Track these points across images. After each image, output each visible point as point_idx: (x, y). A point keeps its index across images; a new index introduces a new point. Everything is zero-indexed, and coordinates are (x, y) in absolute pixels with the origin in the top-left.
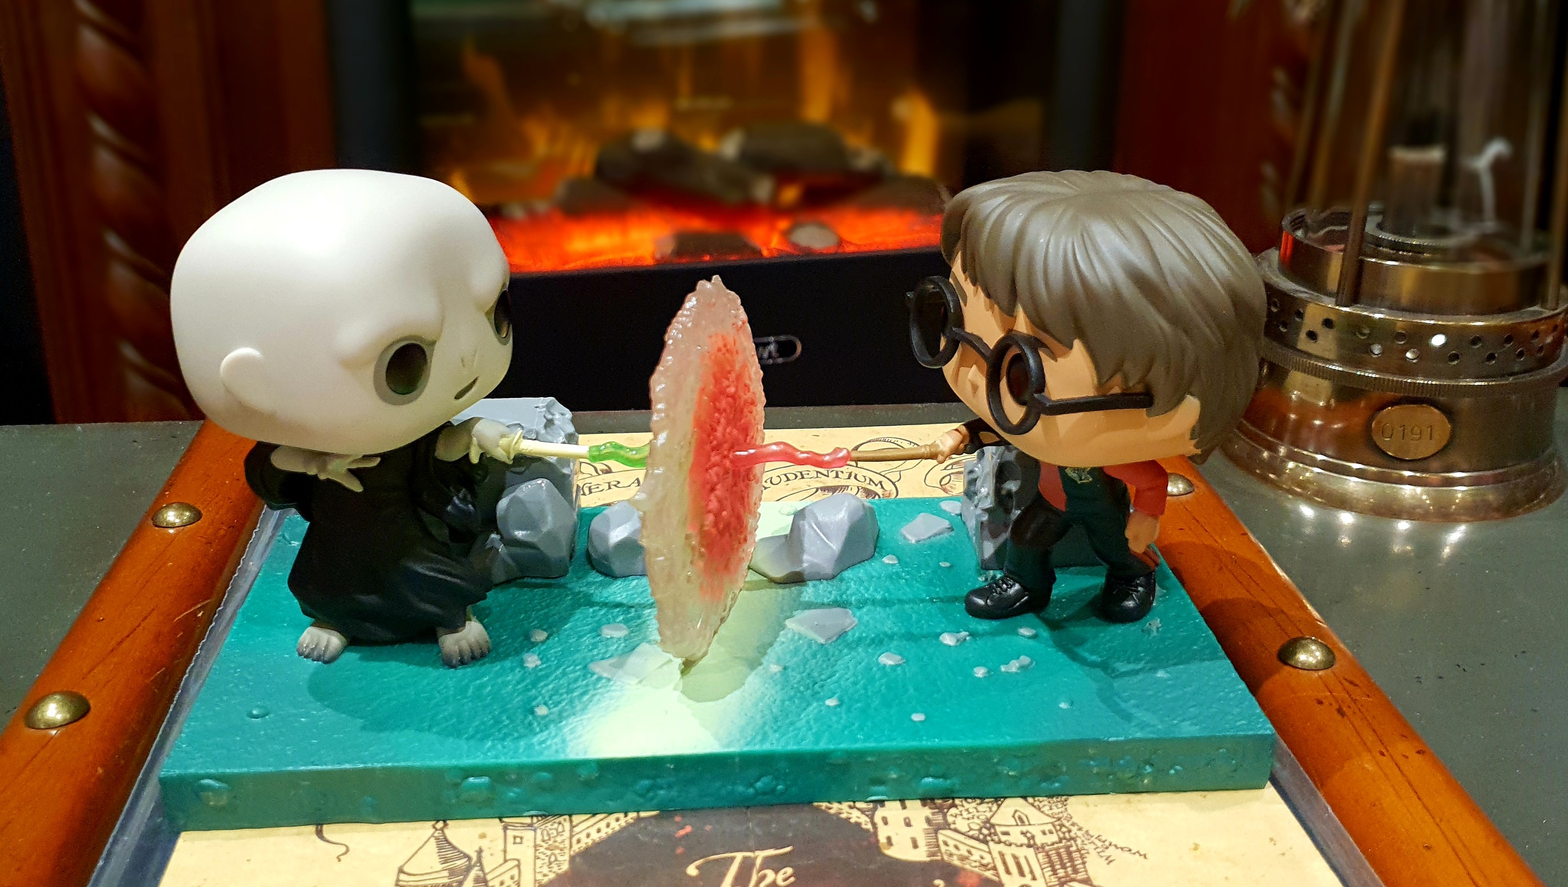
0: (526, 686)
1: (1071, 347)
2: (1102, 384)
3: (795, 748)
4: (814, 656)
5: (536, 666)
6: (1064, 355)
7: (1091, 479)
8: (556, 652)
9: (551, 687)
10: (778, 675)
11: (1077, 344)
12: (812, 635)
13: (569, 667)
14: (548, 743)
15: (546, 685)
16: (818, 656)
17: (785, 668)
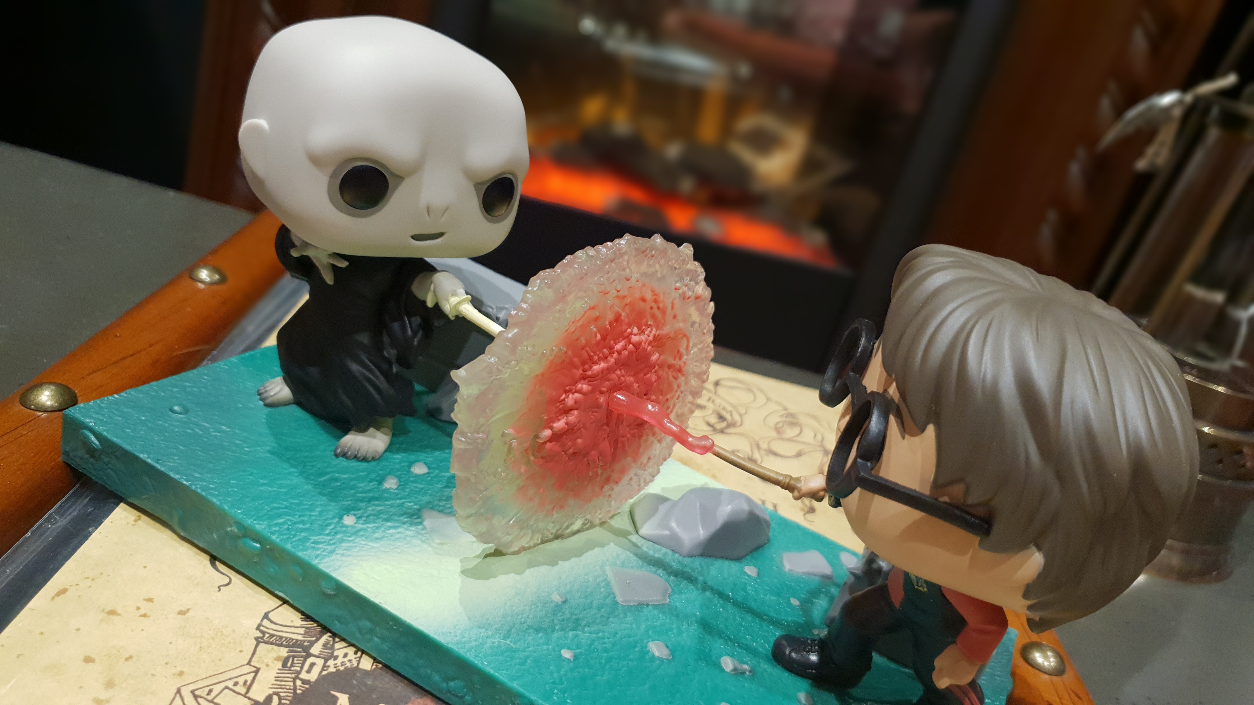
0: (365, 498)
1: (923, 430)
2: (937, 485)
3: (492, 671)
4: (599, 608)
5: (390, 488)
6: (913, 435)
7: (926, 590)
8: (416, 487)
9: (380, 508)
10: (553, 605)
11: (931, 429)
12: (616, 590)
13: (410, 502)
14: (320, 546)
15: (378, 505)
16: (603, 610)
17: (564, 602)
